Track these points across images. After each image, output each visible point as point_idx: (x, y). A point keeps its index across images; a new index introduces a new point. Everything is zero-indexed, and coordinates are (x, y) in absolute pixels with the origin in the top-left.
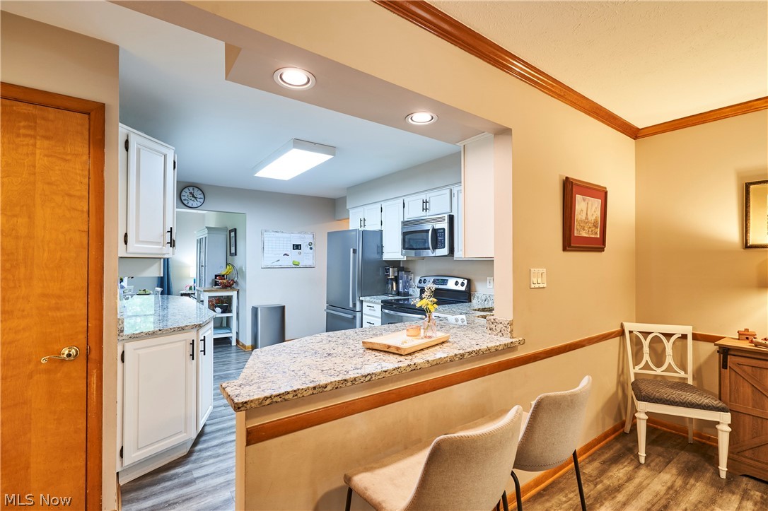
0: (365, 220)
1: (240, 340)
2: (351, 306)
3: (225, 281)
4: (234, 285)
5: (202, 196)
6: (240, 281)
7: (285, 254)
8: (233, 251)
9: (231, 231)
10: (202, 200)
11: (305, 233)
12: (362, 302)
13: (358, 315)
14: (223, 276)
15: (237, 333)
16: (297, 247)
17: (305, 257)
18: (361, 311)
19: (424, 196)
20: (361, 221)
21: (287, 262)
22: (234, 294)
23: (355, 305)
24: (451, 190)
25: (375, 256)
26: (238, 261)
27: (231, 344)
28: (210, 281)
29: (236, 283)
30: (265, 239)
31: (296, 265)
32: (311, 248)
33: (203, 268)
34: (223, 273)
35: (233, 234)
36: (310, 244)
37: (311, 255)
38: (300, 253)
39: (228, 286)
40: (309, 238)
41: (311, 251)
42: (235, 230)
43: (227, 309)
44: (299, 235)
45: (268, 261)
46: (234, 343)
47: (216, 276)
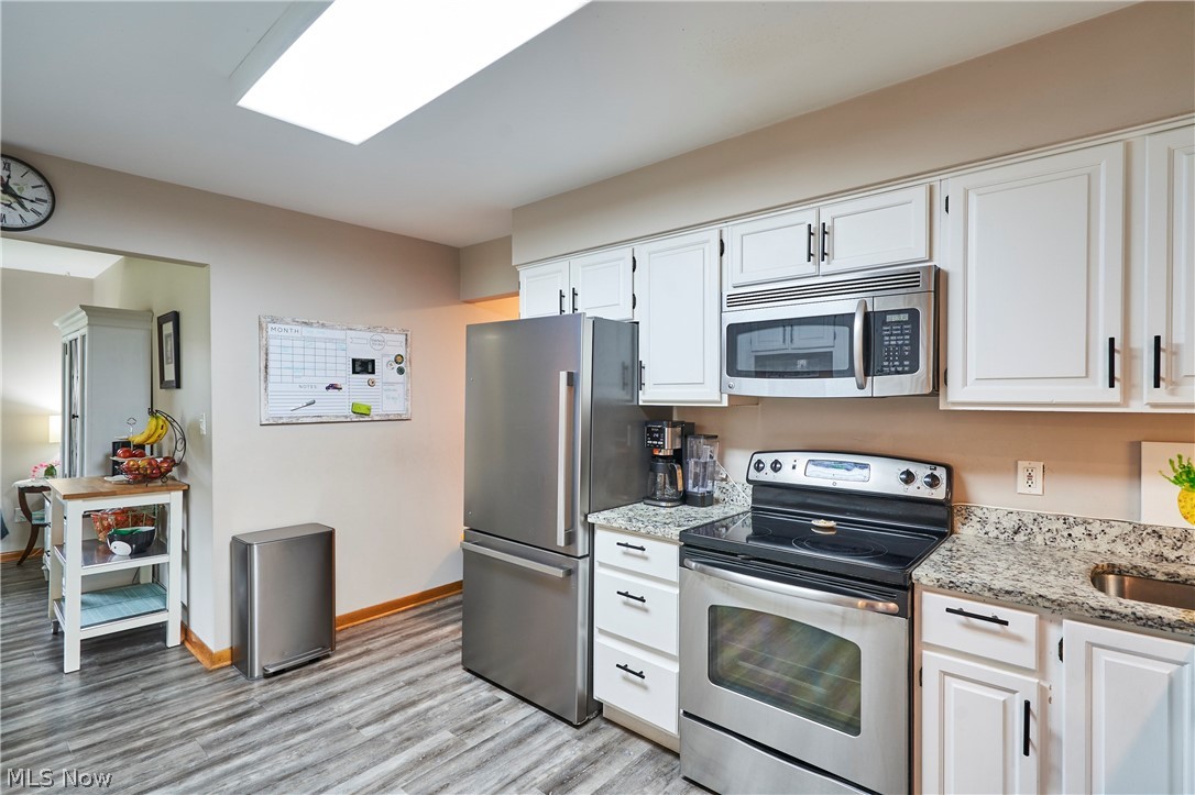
0: (575, 294)
1: (194, 627)
2: (561, 541)
3: (141, 462)
4: (175, 472)
5: (43, 193)
6: (192, 461)
7: (332, 387)
8: (170, 375)
9: (162, 321)
10: (44, 209)
11: (386, 330)
12: (591, 529)
13: (583, 565)
14: (141, 446)
15: (186, 608)
16: (364, 366)
17: (386, 394)
18: (591, 555)
19: (808, 216)
20: (562, 296)
21: (338, 405)
22: (174, 499)
23: (571, 538)
24: (931, 189)
25: (616, 394)
26: (185, 404)
27: (165, 641)
28: (99, 458)
29: (182, 466)
30: (271, 342)
31: (361, 414)
32: (401, 371)
33: (79, 420)
34: (137, 439)
35: (168, 328)
36: (399, 359)
37: (401, 389)
38: (371, 384)
39: (157, 474)
40: (395, 344)
41: (401, 378)
42: (175, 317)
43: (148, 544)
44: (368, 335)
45: (280, 407)
46: (174, 638)
47: (116, 445)
